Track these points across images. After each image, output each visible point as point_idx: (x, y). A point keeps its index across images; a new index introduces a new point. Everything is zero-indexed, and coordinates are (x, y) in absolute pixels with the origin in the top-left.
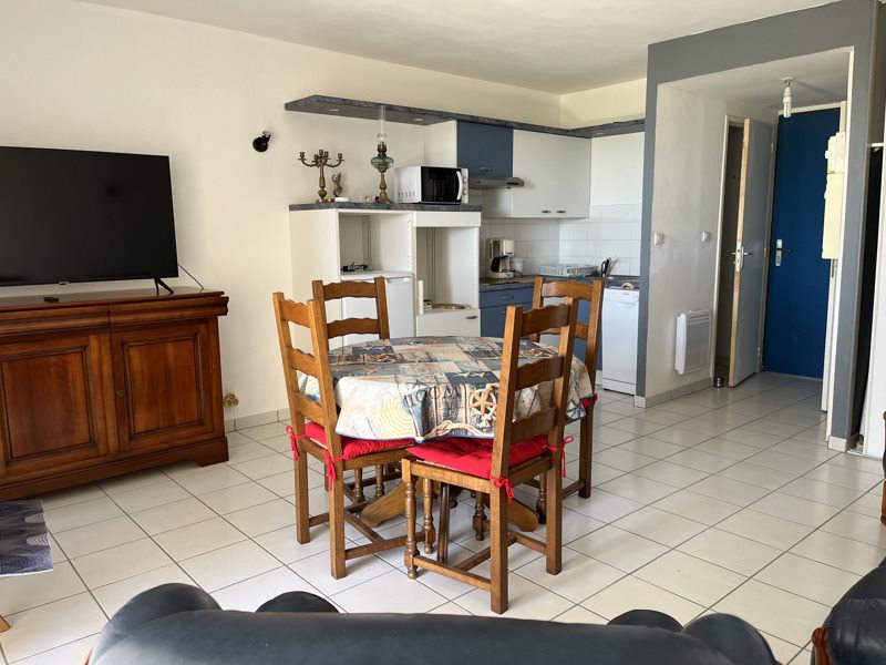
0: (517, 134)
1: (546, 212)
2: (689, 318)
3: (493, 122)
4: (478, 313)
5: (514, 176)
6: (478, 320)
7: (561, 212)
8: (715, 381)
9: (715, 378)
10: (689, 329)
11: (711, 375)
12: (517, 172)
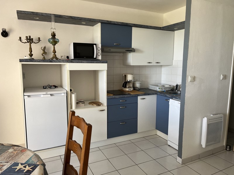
0: (134, 30)
1: (150, 63)
2: (208, 120)
3: (120, 24)
4: (105, 108)
5: (132, 47)
6: (106, 112)
7: (157, 63)
8: (227, 148)
9: (227, 145)
10: (209, 125)
11: (224, 144)
12: (134, 46)
